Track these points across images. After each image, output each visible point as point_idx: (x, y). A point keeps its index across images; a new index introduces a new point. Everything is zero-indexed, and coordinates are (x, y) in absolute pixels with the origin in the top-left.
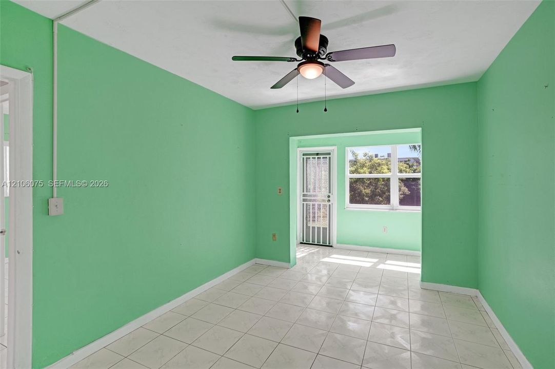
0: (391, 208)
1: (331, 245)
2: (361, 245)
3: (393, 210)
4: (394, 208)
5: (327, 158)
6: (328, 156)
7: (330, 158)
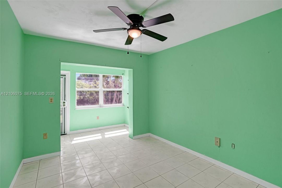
0: (99, 106)
1: (66, 133)
2: (85, 129)
3: (101, 107)
4: (102, 106)
5: (63, 78)
6: (64, 77)
7: (65, 78)
